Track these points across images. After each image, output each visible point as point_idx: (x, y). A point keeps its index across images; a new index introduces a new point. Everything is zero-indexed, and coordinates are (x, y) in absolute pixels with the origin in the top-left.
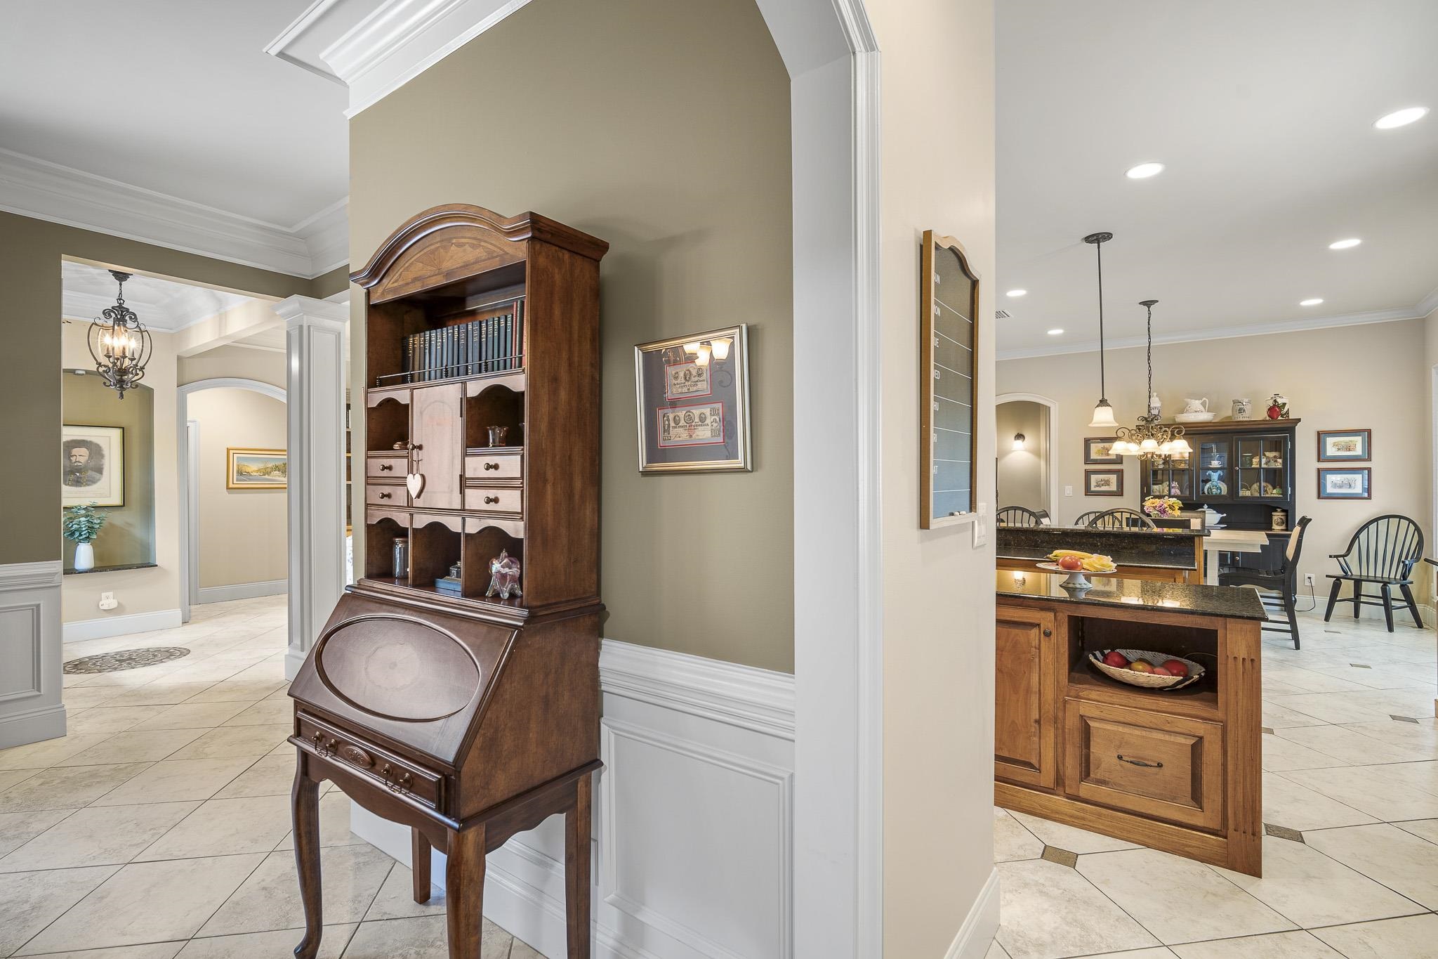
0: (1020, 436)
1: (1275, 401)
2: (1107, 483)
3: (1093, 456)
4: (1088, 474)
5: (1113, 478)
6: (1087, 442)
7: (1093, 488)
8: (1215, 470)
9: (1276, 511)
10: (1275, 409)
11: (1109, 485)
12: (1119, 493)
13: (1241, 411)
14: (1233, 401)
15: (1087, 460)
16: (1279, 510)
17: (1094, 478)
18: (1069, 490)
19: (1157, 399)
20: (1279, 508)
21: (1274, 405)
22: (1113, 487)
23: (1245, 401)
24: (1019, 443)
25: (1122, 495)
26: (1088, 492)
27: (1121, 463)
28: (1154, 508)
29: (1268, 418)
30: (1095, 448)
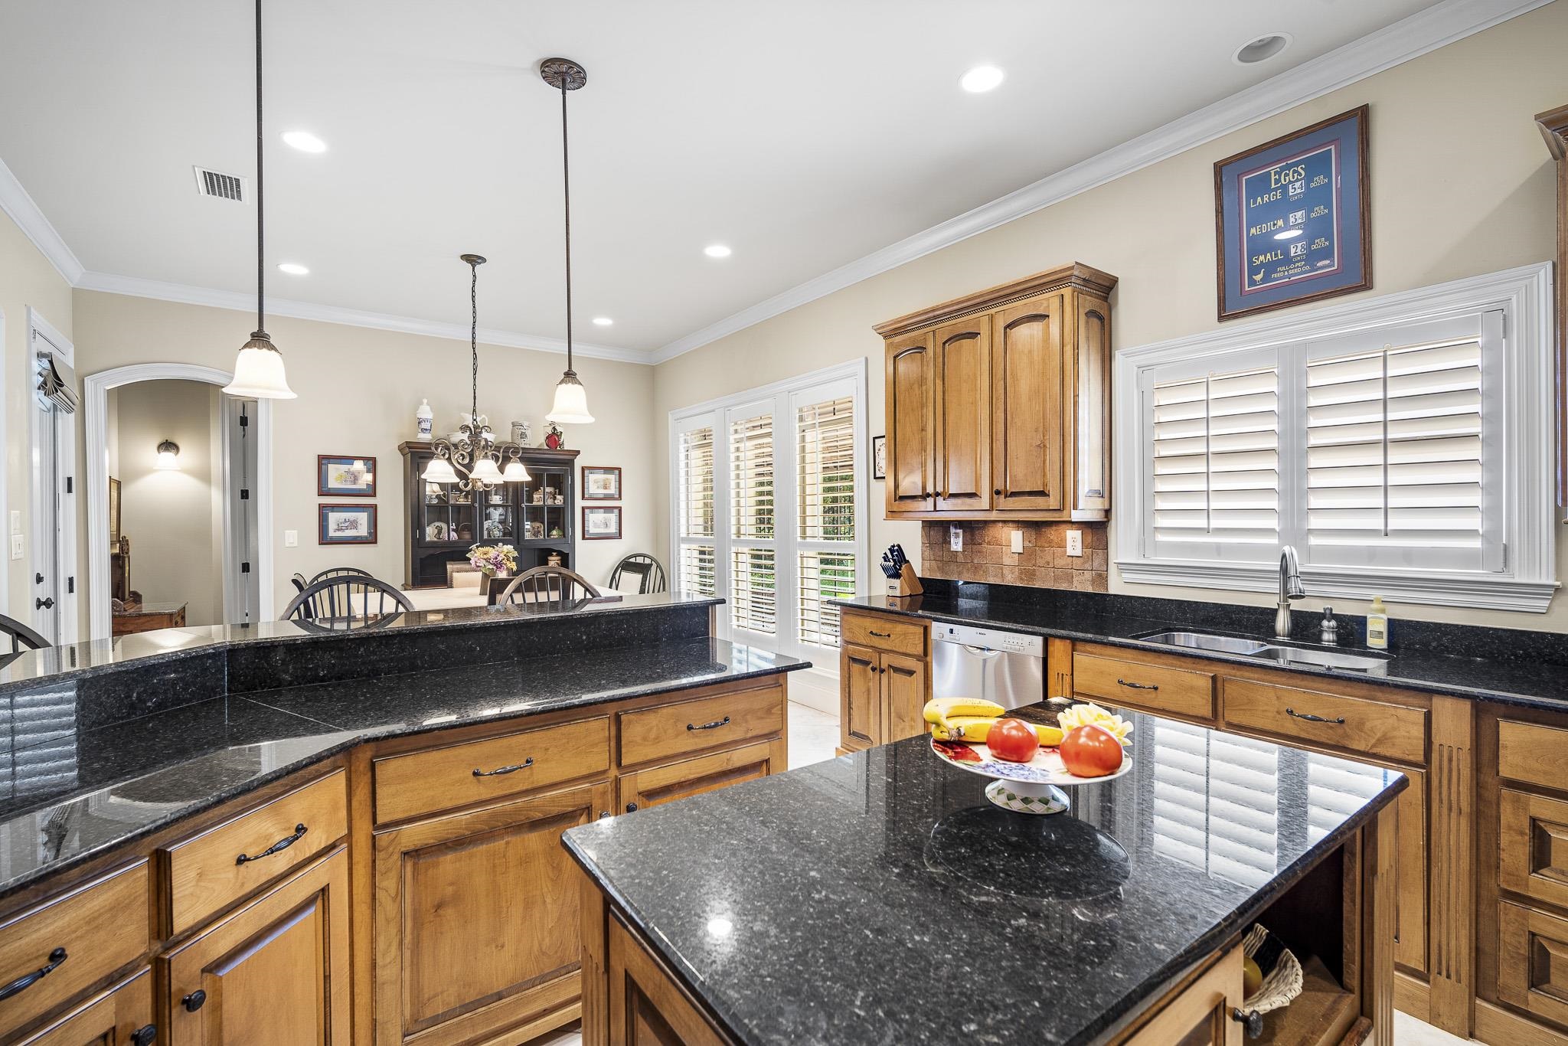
0: (168, 446)
1: (554, 428)
2: (354, 524)
3: (333, 483)
4: (323, 511)
5: (363, 518)
6: (324, 460)
7: (332, 533)
8: (496, 506)
9: (552, 555)
10: (554, 438)
11: (356, 528)
12: (372, 539)
13: (523, 435)
14: (513, 423)
15: (323, 491)
16: (554, 554)
17: (334, 518)
18: (291, 537)
19: (428, 408)
20: (555, 551)
21: (553, 433)
22: (363, 531)
23: (526, 424)
24: (168, 456)
25: (376, 542)
26: (324, 539)
27: (374, 495)
28: (487, 560)
29: (546, 447)
30: (334, 471)
